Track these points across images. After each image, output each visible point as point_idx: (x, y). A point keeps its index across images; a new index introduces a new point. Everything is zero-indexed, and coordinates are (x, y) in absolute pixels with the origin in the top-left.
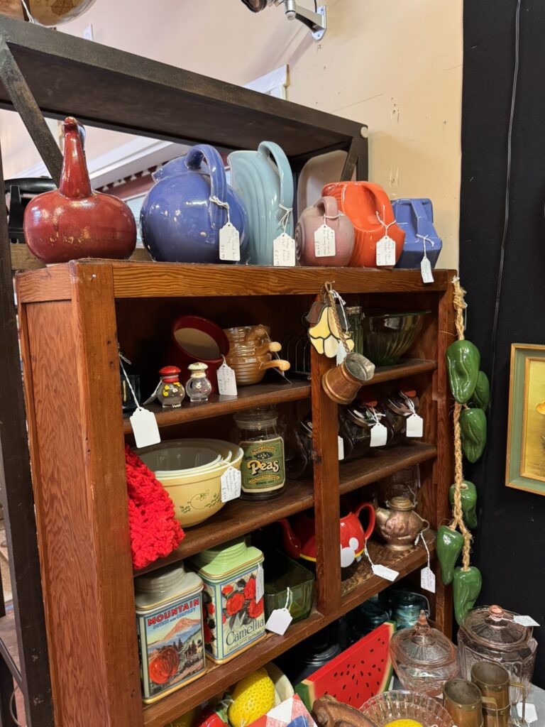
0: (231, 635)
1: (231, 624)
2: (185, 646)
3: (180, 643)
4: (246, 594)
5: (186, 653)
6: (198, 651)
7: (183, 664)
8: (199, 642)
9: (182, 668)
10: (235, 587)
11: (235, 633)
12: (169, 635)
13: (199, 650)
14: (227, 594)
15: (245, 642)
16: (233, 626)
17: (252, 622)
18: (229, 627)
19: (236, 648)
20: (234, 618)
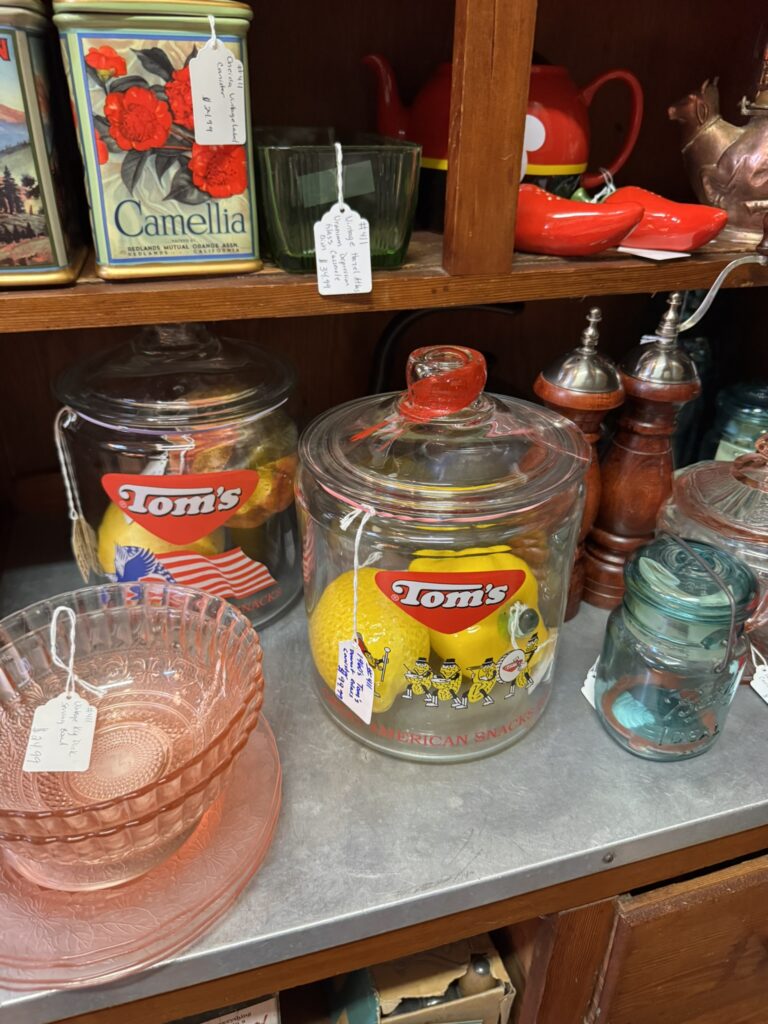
0: (127, 208)
1: (131, 178)
4: (174, 105)
6: (27, 208)
8: (28, 181)
10: (133, 66)
11: (146, 212)
13: (31, 205)
14: (103, 72)
15: (184, 253)
16: (137, 185)
17: (204, 206)
18: (121, 181)
19: (153, 255)
20: (136, 162)
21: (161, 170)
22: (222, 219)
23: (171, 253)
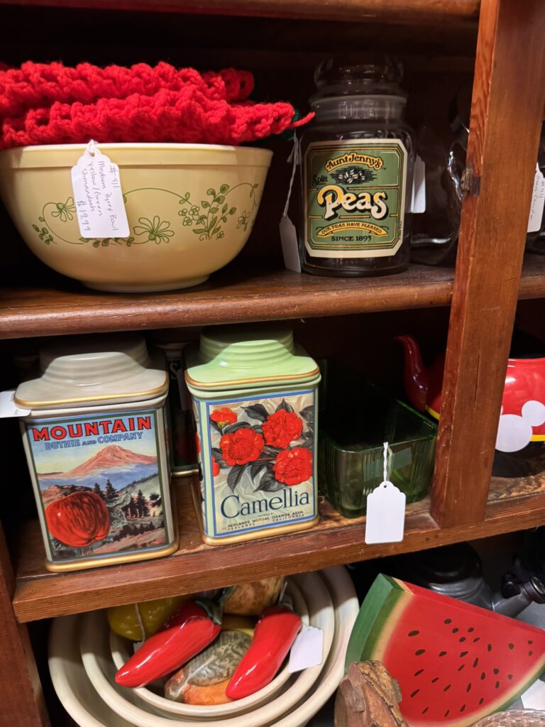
0: (231, 503)
1: (233, 482)
2: (122, 497)
3: (110, 489)
4: (267, 435)
5: (125, 509)
6: (151, 513)
7: (120, 526)
8: (154, 497)
9: (117, 533)
10: (242, 416)
11: (242, 501)
12: (82, 468)
13: (154, 511)
14: (221, 423)
15: (266, 522)
16: (237, 486)
17: (282, 491)
18: (226, 485)
19: (245, 527)
20: (238, 472)
21: (254, 474)
22: (294, 497)
23: (257, 524)
